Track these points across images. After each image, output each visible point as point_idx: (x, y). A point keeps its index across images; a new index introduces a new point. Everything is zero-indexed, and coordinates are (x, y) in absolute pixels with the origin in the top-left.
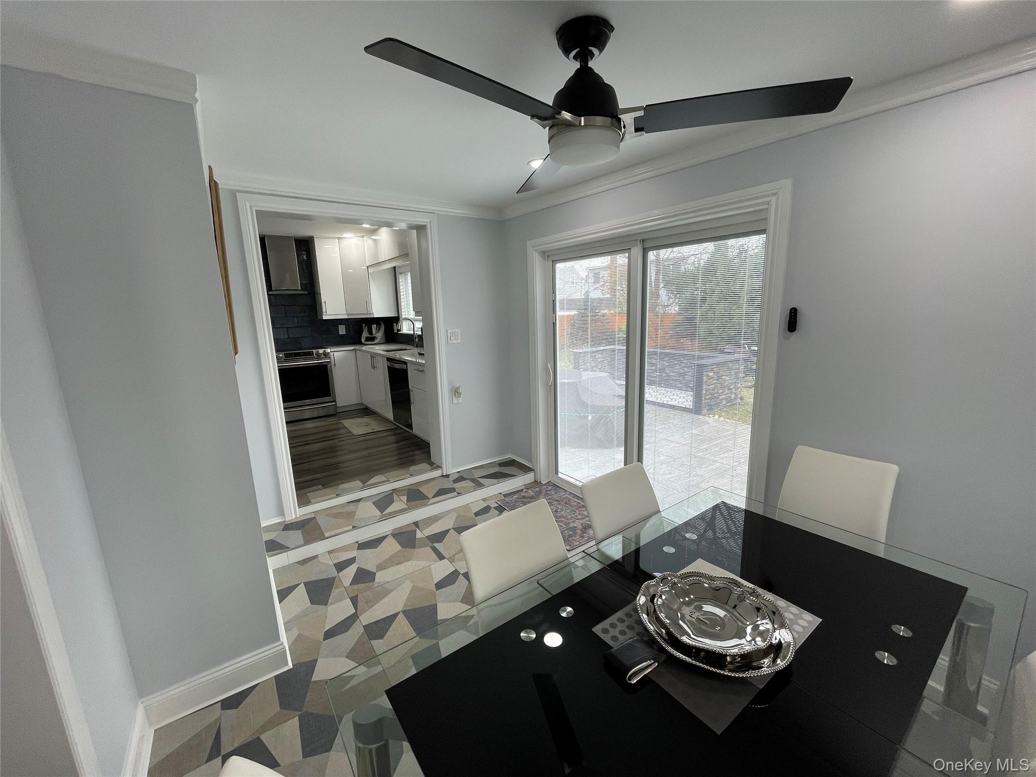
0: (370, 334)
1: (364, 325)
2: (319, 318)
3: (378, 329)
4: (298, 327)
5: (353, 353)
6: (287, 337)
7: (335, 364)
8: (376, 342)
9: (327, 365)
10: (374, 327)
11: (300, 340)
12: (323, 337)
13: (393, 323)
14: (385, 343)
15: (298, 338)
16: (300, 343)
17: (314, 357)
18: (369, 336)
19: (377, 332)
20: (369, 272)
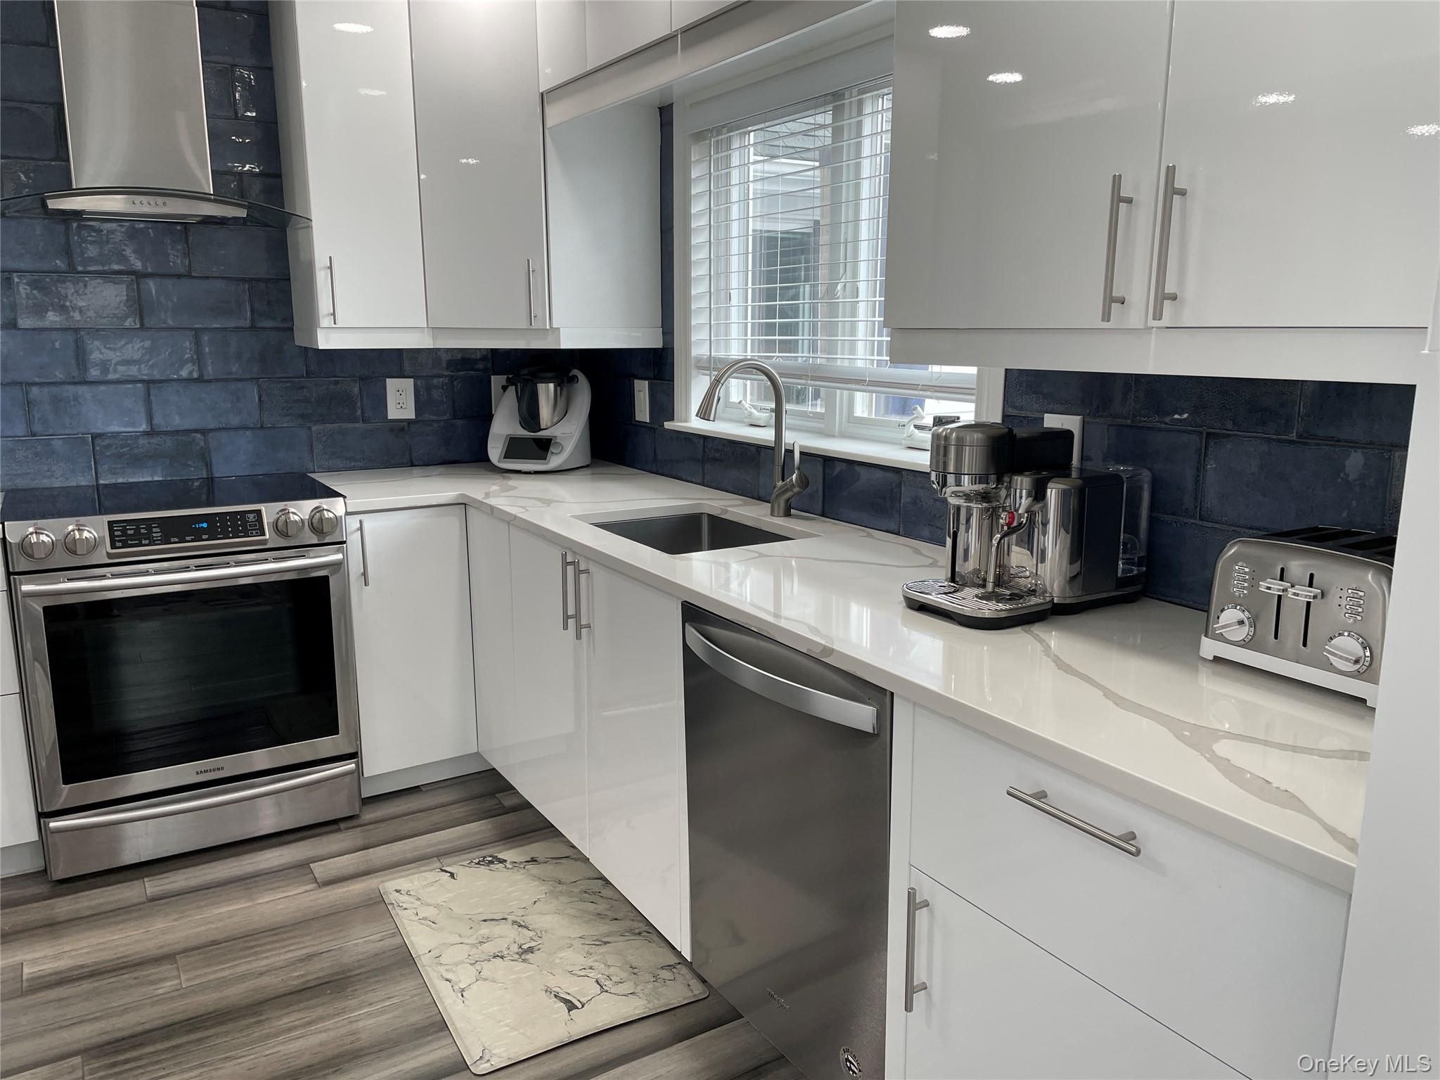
0: (525, 426)
1: (497, 381)
2: (300, 340)
3: (561, 403)
4: (200, 380)
5: (452, 522)
6: (144, 427)
7: (365, 574)
8: (554, 462)
9: (326, 579)
10: (546, 391)
11: (206, 441)
12: (314, 428)
13: (636, 381)
14: (587, 466)
15: (196, 431)
16: (205, 458)
17: (265, 542)
18: (522, 432)
19: (556, 419)
20: (549, 124)
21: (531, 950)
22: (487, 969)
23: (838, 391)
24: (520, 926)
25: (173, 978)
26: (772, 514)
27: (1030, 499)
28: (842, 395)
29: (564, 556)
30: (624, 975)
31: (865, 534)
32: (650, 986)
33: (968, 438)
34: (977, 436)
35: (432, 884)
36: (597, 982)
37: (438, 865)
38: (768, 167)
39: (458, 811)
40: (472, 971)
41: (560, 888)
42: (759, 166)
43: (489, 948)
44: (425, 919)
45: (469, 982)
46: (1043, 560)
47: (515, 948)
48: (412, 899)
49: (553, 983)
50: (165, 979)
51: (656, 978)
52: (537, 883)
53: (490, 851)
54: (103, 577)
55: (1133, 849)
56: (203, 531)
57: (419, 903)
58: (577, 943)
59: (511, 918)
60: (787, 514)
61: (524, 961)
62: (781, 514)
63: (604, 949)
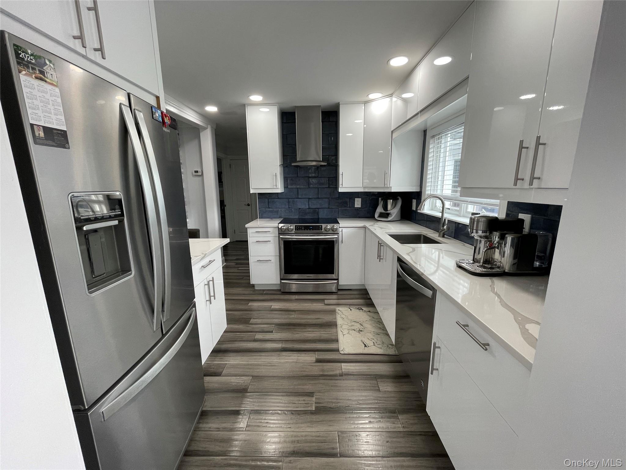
0: (384, 210)
1: (380, 199)
2: (337, 190)
3: (394, 205)
4: (318, 198)
5: (362, 231)
6: (307, 207)
7: (342, 241)
8: (389, 219)
9: (334, 241)
10: (390, 202)
11: (318, 211)
12: (339, 209)
13: (413, 200)
14: (399, 220)
15: (317, 208)
16: (318, 214)
17: (322, 232)
18: (383, 211)
19: (392, 208)
20: (393, 138)
21: (361, 331)
22: (351, 332)
23: (463, 204)
24: (361, 325)
25: (294, 315)
26: (439, 236)
27: (499, 239)
28: (464, 205)
29: (379, 241)
30: (380, 343)
31: (463, 244)
32: (386, 348)
33: (481, 220)
34: (483, 219)
35: (346, 310)
36: (373, 343)
37: (349, 307)
38: (453, 142)
39: (357, 296)
40: (348, 331)
41: (373, 319)
42: (451, 142)
43: (353, 328)
44: (342, 317)
45: (346, 333)
46: (504, 257)
47: (358, 329)
48: (341, 312)
49: (364, 339)
50: (292, 315)
51: (388, 346)
52: (368, 316)
53: (361, 307)
54: (293, 236)
55: (485, 348)
56: (311, 229)
57: (342, 314)
58: (372, 333)
59: (360, 323)
60: (443, 237)
61: (359, 333)
62: (441, 236)
63: (378, 336)
